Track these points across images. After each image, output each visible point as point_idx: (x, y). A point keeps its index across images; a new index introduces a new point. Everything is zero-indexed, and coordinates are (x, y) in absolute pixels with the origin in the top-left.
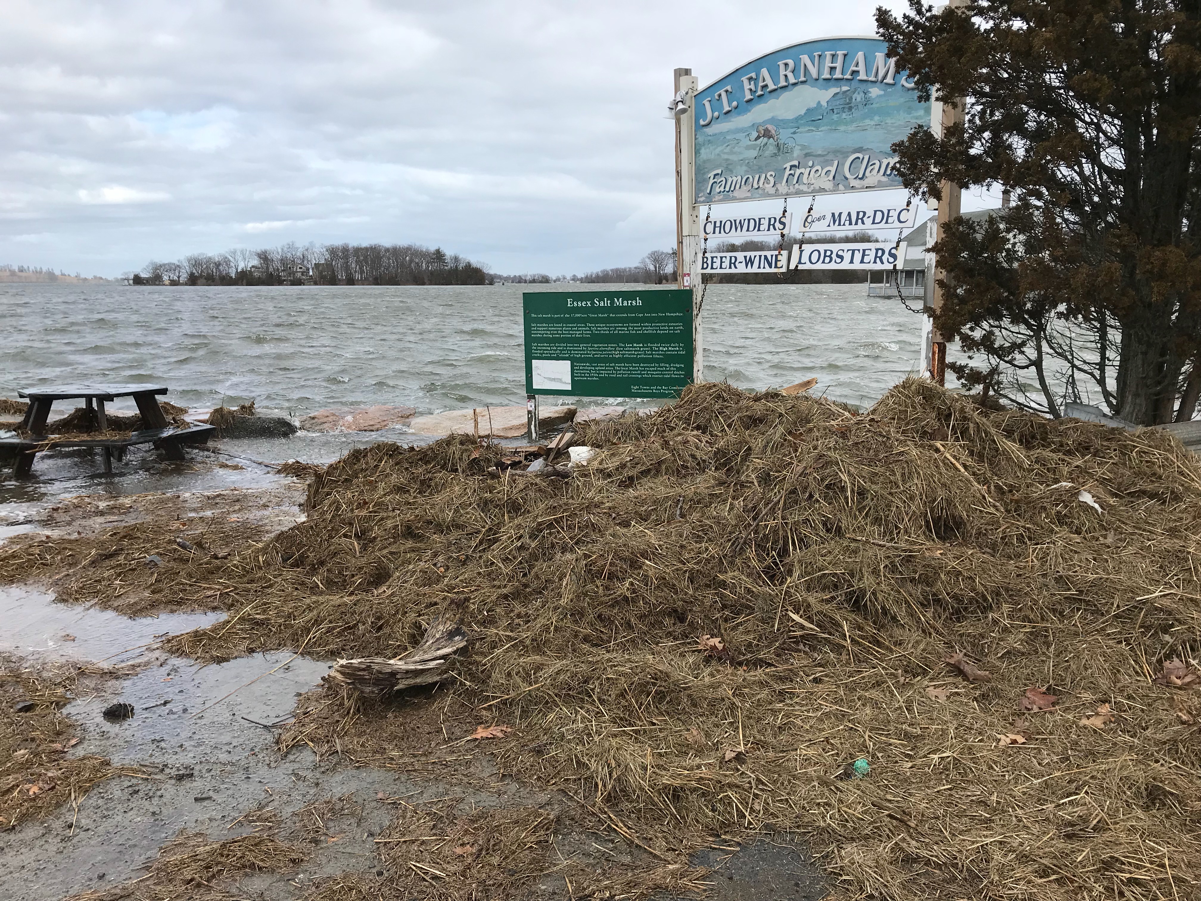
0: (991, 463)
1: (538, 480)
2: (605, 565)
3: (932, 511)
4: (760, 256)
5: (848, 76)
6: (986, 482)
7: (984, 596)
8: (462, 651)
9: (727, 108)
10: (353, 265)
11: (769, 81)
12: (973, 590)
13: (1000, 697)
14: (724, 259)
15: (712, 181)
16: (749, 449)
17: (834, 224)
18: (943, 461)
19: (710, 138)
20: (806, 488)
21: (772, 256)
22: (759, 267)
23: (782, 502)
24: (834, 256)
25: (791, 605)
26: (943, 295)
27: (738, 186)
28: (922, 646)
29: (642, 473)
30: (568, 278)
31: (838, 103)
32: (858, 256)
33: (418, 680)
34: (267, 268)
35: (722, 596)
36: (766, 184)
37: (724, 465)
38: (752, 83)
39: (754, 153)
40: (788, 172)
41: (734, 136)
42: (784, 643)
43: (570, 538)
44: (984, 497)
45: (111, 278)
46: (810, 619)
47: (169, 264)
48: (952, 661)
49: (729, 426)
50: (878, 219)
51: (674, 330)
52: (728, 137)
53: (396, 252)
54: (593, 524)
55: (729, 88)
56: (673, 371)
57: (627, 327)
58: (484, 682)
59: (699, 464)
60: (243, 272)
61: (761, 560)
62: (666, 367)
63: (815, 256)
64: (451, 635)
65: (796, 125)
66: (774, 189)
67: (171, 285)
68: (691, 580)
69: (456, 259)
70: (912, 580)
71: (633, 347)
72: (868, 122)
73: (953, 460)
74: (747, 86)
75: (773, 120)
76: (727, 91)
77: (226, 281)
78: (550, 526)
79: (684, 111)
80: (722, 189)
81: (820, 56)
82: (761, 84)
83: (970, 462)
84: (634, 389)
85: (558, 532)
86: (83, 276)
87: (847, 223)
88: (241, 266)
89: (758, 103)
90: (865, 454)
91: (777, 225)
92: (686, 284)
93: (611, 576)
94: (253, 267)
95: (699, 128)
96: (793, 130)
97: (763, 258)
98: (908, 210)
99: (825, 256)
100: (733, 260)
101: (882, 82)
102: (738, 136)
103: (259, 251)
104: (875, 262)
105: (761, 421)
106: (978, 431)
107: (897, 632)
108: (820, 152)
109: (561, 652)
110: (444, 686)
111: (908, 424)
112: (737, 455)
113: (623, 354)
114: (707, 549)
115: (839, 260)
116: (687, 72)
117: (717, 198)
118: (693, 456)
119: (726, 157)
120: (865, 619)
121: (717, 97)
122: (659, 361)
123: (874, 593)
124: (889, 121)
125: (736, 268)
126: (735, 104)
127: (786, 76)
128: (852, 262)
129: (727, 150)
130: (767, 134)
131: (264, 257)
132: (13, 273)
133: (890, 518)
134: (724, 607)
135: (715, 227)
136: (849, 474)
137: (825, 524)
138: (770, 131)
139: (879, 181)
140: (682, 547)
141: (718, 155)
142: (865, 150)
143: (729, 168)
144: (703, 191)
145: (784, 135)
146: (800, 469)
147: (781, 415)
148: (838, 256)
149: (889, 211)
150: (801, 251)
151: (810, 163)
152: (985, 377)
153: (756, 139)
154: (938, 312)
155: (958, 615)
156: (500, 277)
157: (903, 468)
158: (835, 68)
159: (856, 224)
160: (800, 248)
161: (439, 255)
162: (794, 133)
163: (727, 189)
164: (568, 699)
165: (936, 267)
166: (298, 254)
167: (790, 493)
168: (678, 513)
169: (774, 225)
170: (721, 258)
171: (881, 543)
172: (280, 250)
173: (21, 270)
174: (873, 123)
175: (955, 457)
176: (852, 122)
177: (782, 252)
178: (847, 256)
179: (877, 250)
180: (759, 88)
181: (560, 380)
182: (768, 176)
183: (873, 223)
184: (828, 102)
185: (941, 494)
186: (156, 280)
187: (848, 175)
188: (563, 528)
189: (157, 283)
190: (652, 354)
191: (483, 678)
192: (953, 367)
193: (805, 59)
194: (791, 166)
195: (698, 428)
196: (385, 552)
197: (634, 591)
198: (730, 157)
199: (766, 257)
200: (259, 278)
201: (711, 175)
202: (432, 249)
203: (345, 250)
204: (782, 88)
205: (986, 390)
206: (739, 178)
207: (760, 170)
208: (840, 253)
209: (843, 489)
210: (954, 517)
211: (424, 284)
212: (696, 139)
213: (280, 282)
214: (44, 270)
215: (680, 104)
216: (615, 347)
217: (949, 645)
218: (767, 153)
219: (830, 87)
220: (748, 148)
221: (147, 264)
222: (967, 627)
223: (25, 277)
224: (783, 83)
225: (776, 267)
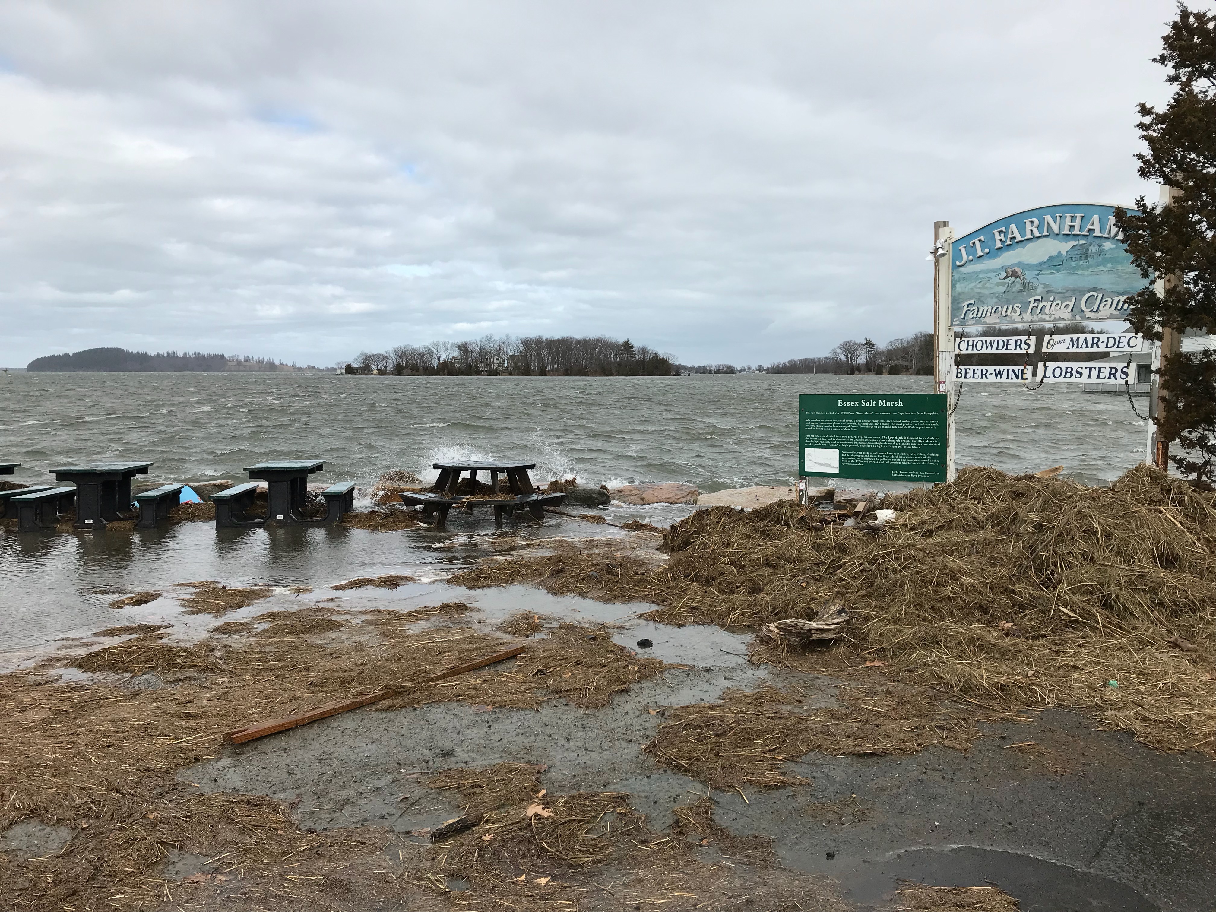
0: (1201, 523)
1: (856, 532)
2: (934, 577)
3: (1157, 550)
4: (1008, 370)
5: (1085, 233)
6: (1196, 533)
7: (1193, 602)
8: (847, 622)
9: (980, 253)
10: (546, 357)
11: (1017, 234)
12: (1186, 597)
13: (1204, 662)
14: (976, 371)
15: (965, 309)
16: (1017, 514)
17: (1073, 346)
18: (1165, 519)
19: (964, 276)
20: (1069, 532)
21: (1019, 370)
22: (1008, 378)
23: (1053, 541)
24: (1074, 372)
25: (1061, 603)
26: (1165, 407)
27: (988, 314)
28: (1151, 630)
29: (938, 527)
30: (754, 368)
31: (1076, 252)
32: (1095, 373)
33: (824, 635)
34: (467, 359)
35: (1011, 599)
36: (1013, 314)
37: (998, 524)
38: (1002, 235)
39: (1003, 289)
40: (1032, 305)
41: (986, 275)
42: (1057, 625)
43: (899, 565)
44: (1195, 543)
45: (322, 367)
46: (1074, 611)
47: (377, 355)
48: (1172, 640)
49: (998, 498)
50: (1110, 345)
51: (930, 426)
52: (980, 276)
53: (586, 344)
54: (914, 557)
55: (982, 238)
56: (928, 460)
57: (890, 423)
58: (863, 639)
59: (978, 523)
60: (445, 362)
61: (1038, 577)
62: (923, 456)
63: (1057, 372)
64: (840, 612)
65: (1039, 268)
66: (1020, 317)
67: (379, 374)
68: (991, 589)
69: (644, 350)
70: (1145, 590)
71: (894, 439)
72: (1101, 268)
73: (1172, 519)
74: (997, 237)
75: (1019, 264)
76: (980, 240)
77: (429, 371)
78: (883, 557)
79: (943, 255)
80: (975, 315)
81: (1061, 217)
82: (1010, 236)
83: (1185, 521)
84: (894, 473)
85: (889, 561)
86: (298, 366)
87: (1084, 346)
88: (443, 357)
89: (1006, 251)
90: (1110, 512)
91: (1023, 345)
92: (941, 389)
93: (938, 584)
94: (453, 358)
95: (955, 267)
96: (1037, 272)
97: (1010, 371)
98: (1137, 338)
99: (1066, 372)
100: (984, 372)
101: (1114, 238)
102: (989, 275)
103: (460, 343)
104: (1109, 378)
105: (1023, 495)
106: (1192, 502)
107: (1134, 622)
108: (1060, 290)
109: (911, 624)
110: (837, 641)
111: (1139, 495)
112: (1007, 518)
113: (885, 445)
114: (1000, 571)
115: (1078, 376)
116: (945, 224)
117: (970, 322)
118: (974, 518)
119: (979, 290)
120: (1112, 613)
121: (971, 245)
122: (916, 451)
123: (1117, 596)
124: (1120, 268)
125: (987, 378)
126: (987, 250)
127: (1031, 231)
128: (1089, 377)
129: (980, 285)
130: (1014, 274)
131: (464, 348)
132: (239, 363)
133: (1128, 552)
134: (1014, 606)
135: (968, 345)
136: (1100, 524)
137: (1083, 555)
138: (1017, 272)
139: (1111, 314)
140: (982, 569)
141: (971, 289)
142: (1099, 290)
143: (981, 300)
144: (957, 317)
145: (1029, 276)
146: (1065, 520)
147: (1038, 491)
148: (1077, 372)
149: (1120, 337)
150: (1046, 368)
151: (1052, 299)
152: (1200, 467)
153: (1005, 278)
154: (1162, 421)
155: (1175, 613)
156: (684, 367)
157: (1137, 521)
158: (1074, 226)
159: (1092, 347)
160: (1045, 364)
161: (627, 346)
162: (1038, 274)
163: (979, 316)
164: (924, 646)
165: (1160, 388)
166: (496, 346)
167: (1058, 535)
168: (975, 550)
169: (1020, 346)
170: (974, 370)
171: (1123, 567)
172: (479, 343)
173: (247, 360)
174: (1105, 269)
175: (1173, 517)
176: (1088, 267)
177: (1027, 367)
178: (1086, 373)
179: (1111, 368)
180: (1009, 239)
181: (829, 465)
182: (1015, 307)
183: (1107, 347)
184: (1067, 252)
185: (1163, 538)
186: (365, 369)
187: (1084, 308)
188: (892, 559)
189: (366, 372)
190: (911, 446)
191: (864, 638)
192: (1174, 458)
193: (1048, 218)
194: (1035, 300)
195: (975, 498)
196: (755, 574)
197: (954, 593)
198: (983, 291)
199: (1013, 371)
200: (459, 368)
201: (966, 304)
202: (621, 341)
203: (539, 342)
204: (1027, 240)
205: (1199, 476)
206: (990, 307)
207: (1008, 302)
208: (1079, 370)
209: (1095, 533)
210: (1173, 554)
211: (611, 375)
212: (952, 276)
213: (478, 373)
214: (266, 360)
215: (940, 249)
216: (879, 439)
217: (1170, 631)
218: (1015, 289)
219: (1069, 241)
220: (998, 285)
221: (358, 354)
222: (1183, 621)
223: (250, 366)
224: (1029, 236)
225: (1022, 378)
